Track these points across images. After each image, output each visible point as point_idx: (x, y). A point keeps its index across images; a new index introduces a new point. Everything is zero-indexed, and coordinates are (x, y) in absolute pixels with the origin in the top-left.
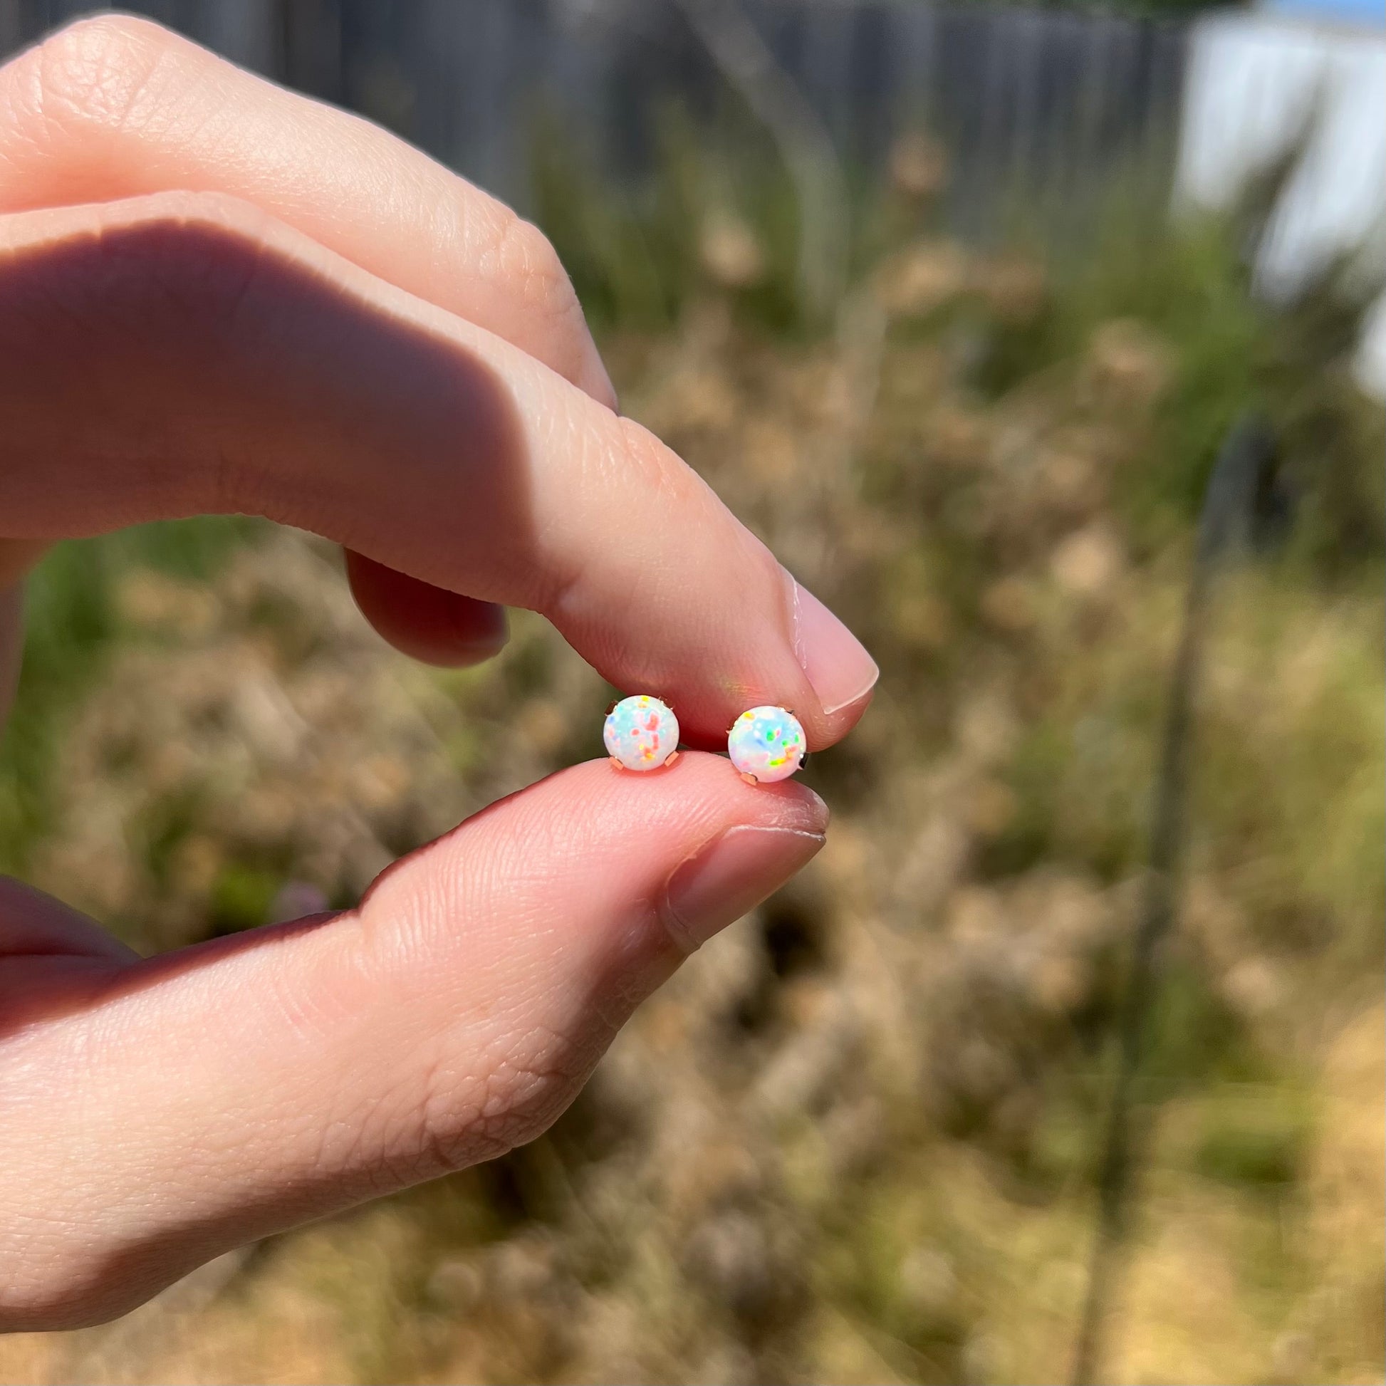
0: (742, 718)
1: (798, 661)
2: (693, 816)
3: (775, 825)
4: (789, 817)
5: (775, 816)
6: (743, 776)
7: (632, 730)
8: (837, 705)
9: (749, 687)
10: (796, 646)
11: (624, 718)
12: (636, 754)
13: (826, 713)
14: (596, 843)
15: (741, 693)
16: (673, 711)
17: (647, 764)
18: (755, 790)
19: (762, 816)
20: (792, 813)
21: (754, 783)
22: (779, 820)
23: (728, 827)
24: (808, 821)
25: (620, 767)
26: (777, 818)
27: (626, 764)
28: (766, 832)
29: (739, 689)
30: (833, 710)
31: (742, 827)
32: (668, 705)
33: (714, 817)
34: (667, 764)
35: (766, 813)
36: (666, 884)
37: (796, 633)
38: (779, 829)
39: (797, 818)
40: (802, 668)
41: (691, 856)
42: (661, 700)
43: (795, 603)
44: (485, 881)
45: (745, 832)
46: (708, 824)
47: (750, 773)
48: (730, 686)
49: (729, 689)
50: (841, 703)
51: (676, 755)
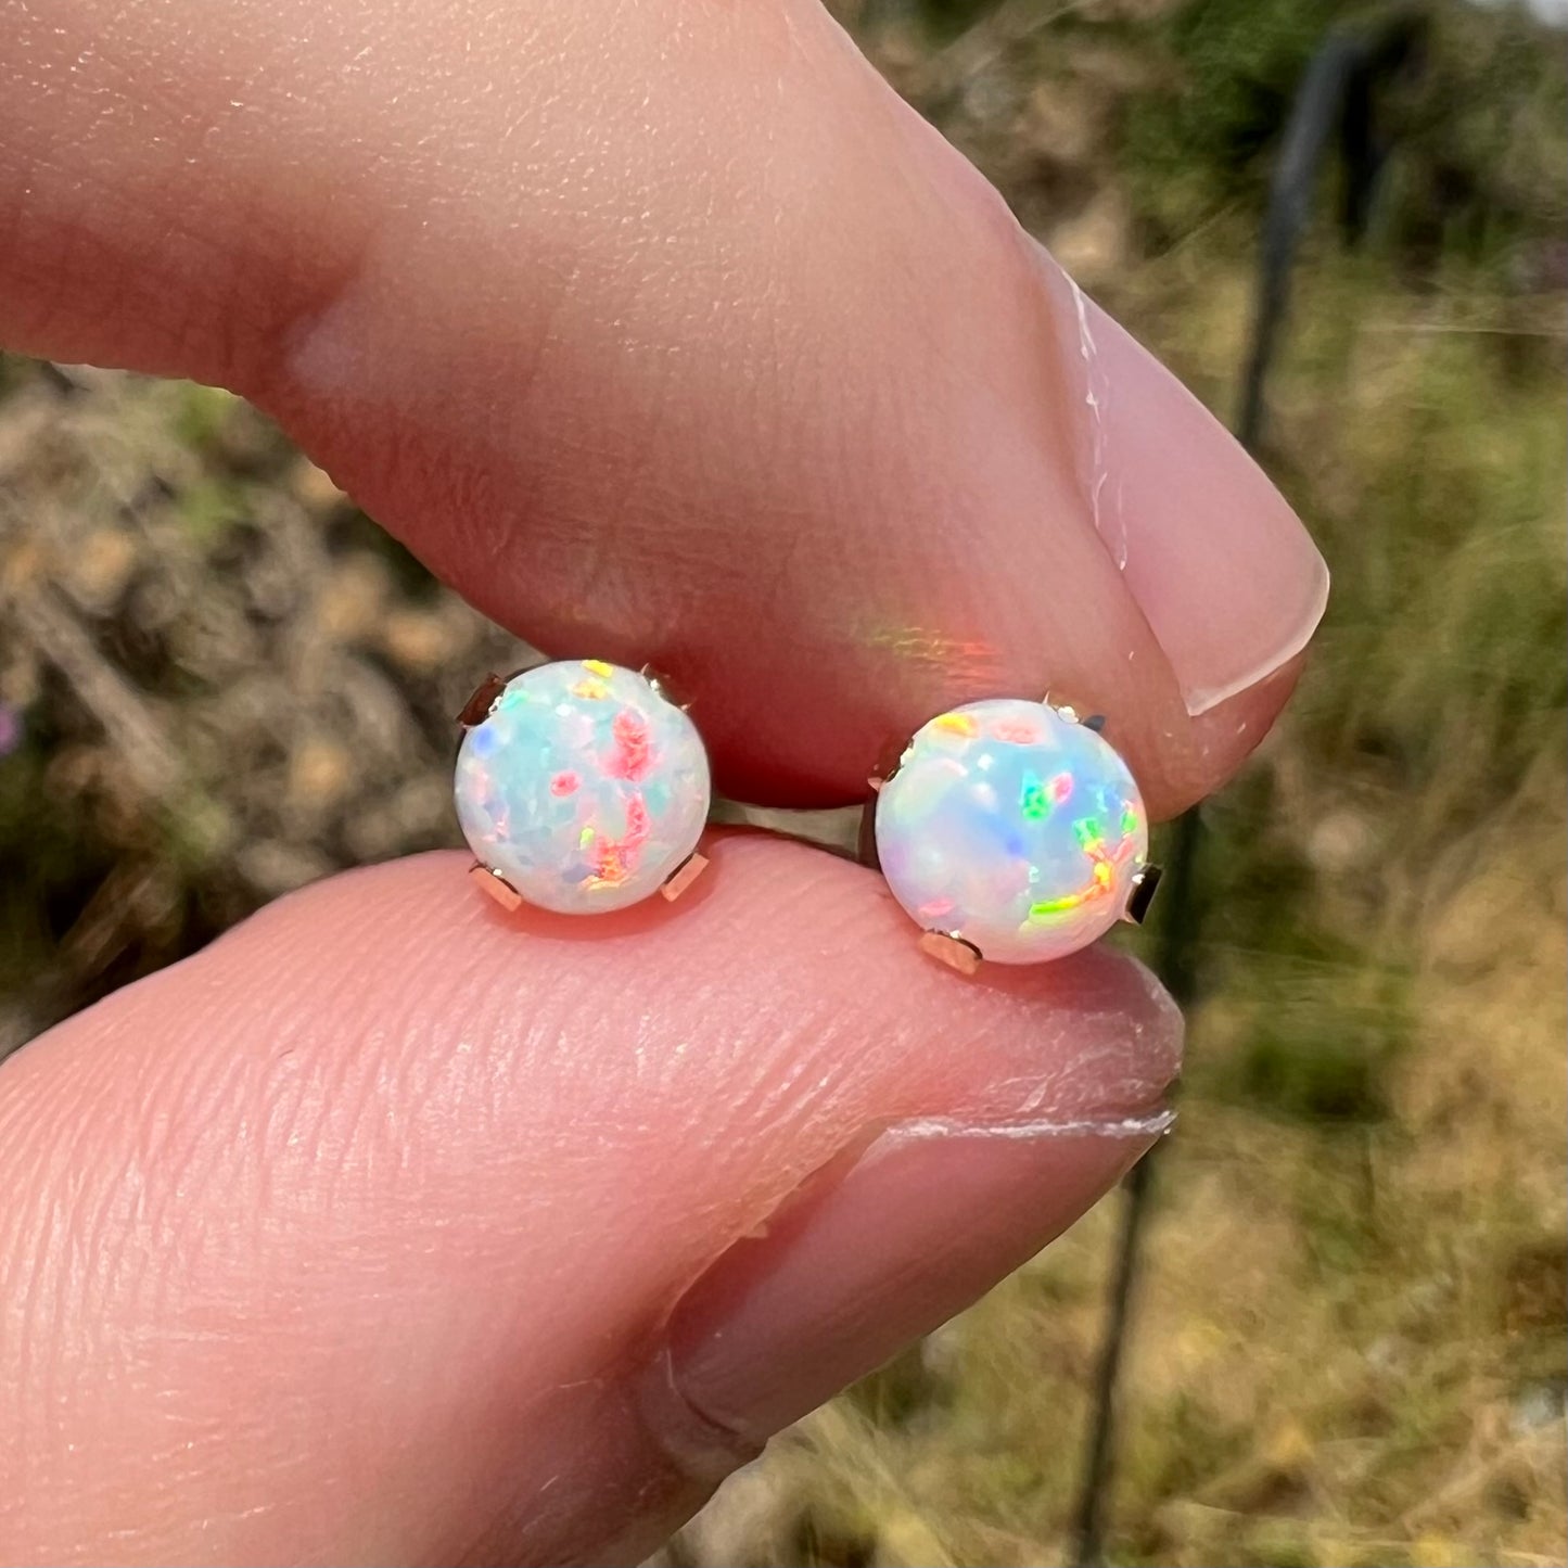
0: (929, 735)
1: (1104, 542)
2: (753, 1103)
3: (1036, 1114)
4: (1082, 1078)
5: (1037, 1084)
6: (928, 941)
7: (556, 776)
8: (1222, 683)
9: (946, 643)
10: (1095, 499)
11: (524, 733)
12: (566, 863)
13: (1191, 712)
14: (416, 1197)
15: (920, 660)
16: (691, 714)
17: (602, 892)
18: (968, 991)
19: (991, 1088)
20: (1089, 1065)
21: (970, 969)
22: (1049, 1098)
23: (875, 1129)
24: (1139, 1084)
25: (510, 901)
26: (1041, 1091)
27: (532, 894)
28: (1004, 1139)
29: (918, 648)
30: (1212, 702)
31: (926, 1129)
32: (674, 694)
33: (831, 1102)
34: (671, 895)
35: (1008, 1075)
36: (663, 1322)
37: (1097, 452)
38: (1046, 1127)
39: (1107, 1078)
40: (1117, 567)
41: (753, 1228)
42: (650, 676)
43: (1084, 350)
44: (43, 1317)
45: (938, 1144)
46: (807, 1127)
47: (955, 934)
48: (884, 638)
49: (882, 650)
50: (1234, 676)
51: (700, 863)
